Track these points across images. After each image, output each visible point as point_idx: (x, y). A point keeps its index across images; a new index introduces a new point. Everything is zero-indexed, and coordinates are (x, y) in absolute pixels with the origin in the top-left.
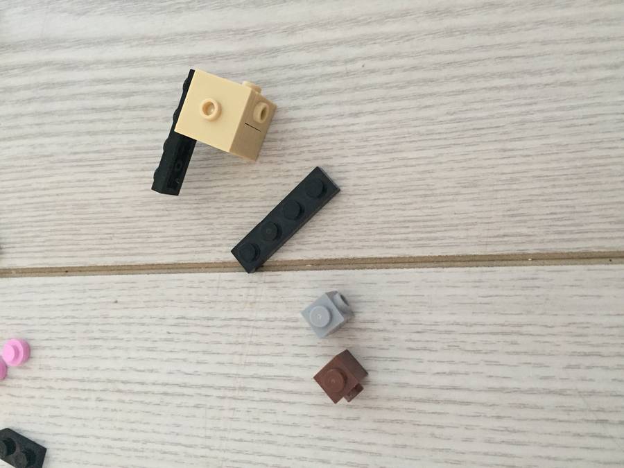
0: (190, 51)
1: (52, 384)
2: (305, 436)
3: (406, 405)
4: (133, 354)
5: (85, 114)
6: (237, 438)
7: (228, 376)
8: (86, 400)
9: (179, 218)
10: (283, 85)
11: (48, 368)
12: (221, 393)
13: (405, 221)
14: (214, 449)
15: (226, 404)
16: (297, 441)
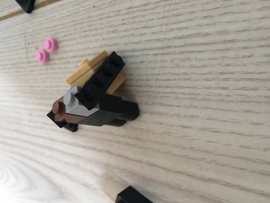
1: (69, 60)
2: (210, 73)
4: (105, 36)
6: (166, 79)
7: (159, 40)
12: (155, 52)
14: (152, 87)
15: (159, 58)
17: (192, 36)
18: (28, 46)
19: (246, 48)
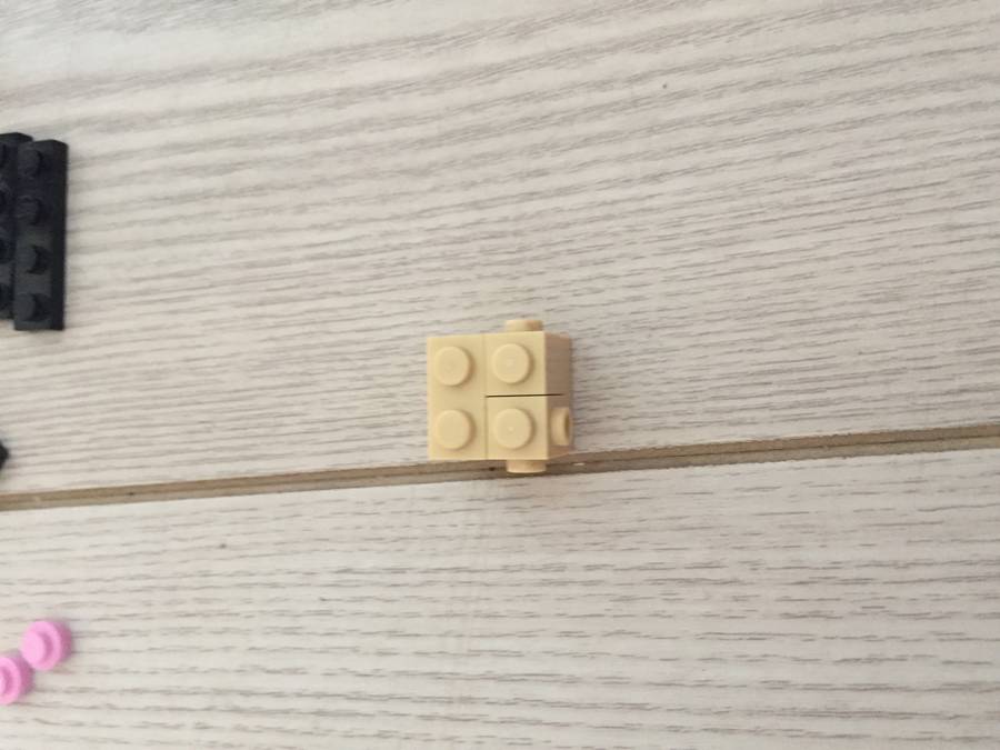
0: (337, 83)
3: (785, 723)
4: (259, 641)
5: (153, 208)
7: (436, 676)
8: (177, 727)
9: (331, 386)
10: (513, 131)
11: (106, 671)
12: (427, 709)
13: (761, 373)
15: (437, 729)
17: (534, 678)
19: (675, 729)
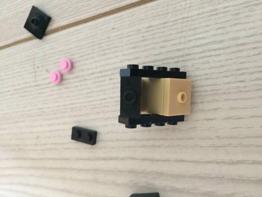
1: (86, 77)
2: (228, 71)
7: (179, 50)
8: (104, 81)
11: (83, 70)
16: (224, 74)
17: (209, 43)
18: (37, 70)
